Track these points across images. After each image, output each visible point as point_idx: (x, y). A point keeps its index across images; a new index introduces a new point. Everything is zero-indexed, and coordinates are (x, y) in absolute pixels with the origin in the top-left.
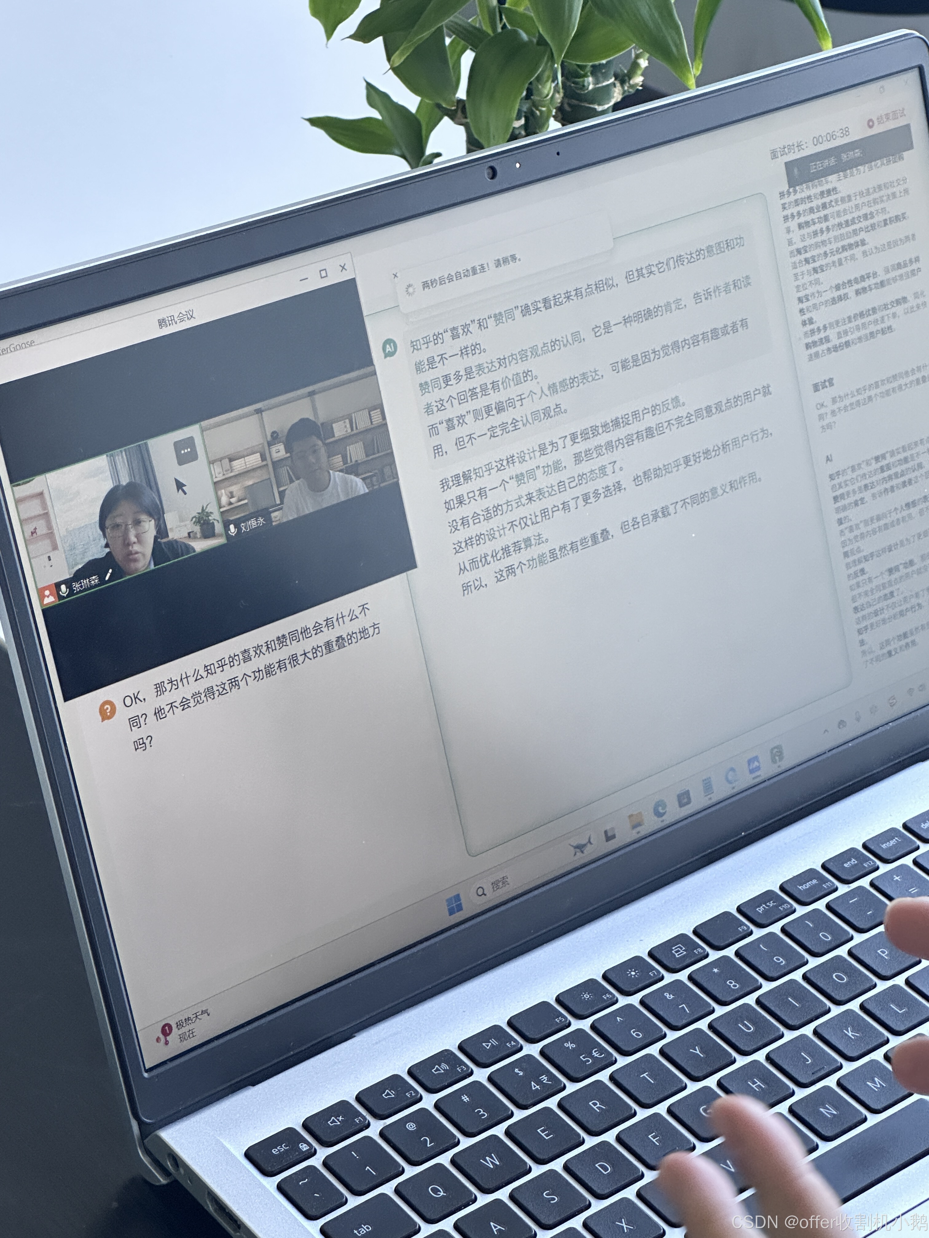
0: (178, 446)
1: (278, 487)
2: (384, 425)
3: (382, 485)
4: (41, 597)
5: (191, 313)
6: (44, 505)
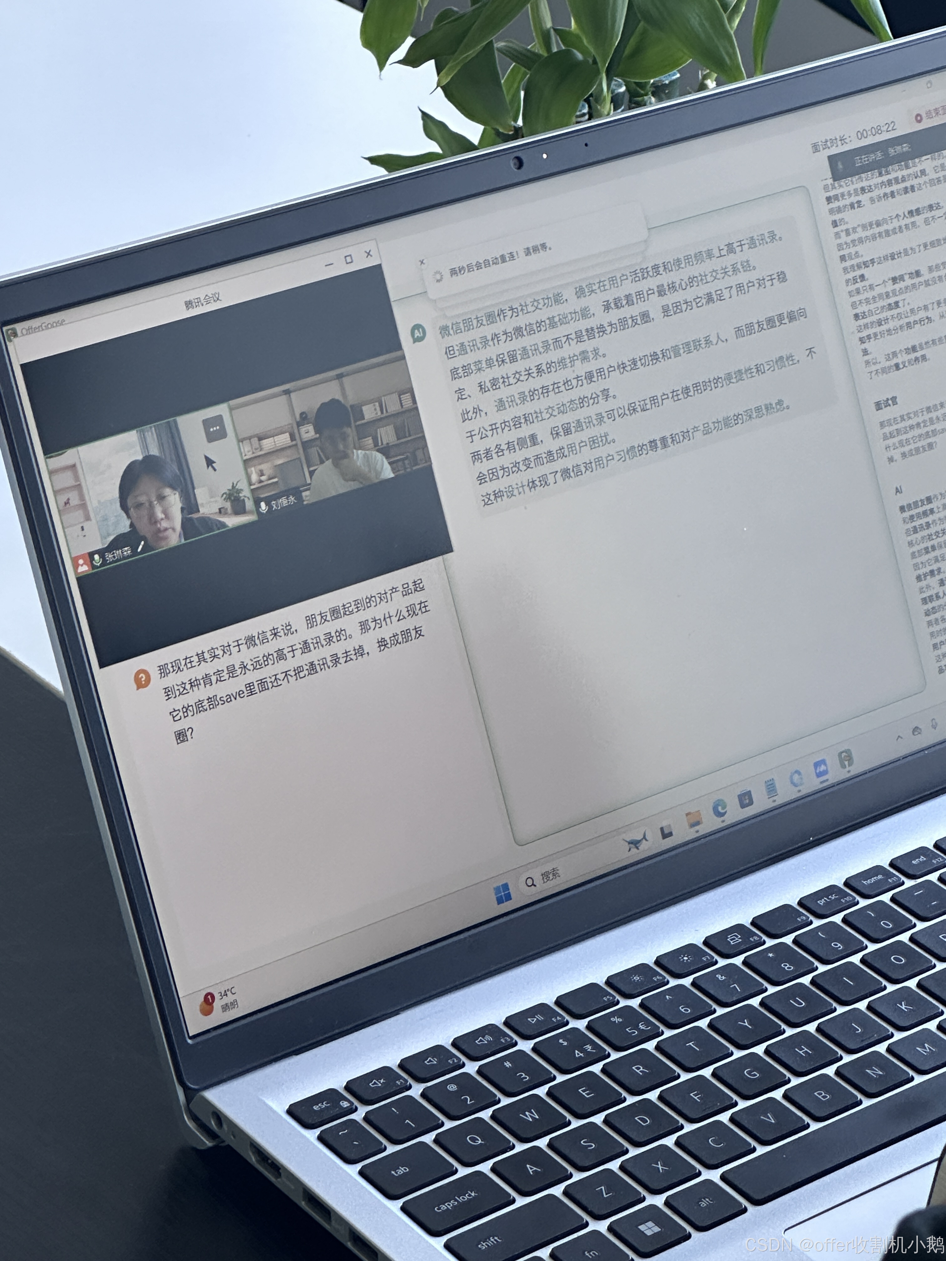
0: (207, 423)
1: (309, 467)
2: (415, 409)
3: (414, 468)
4: (76, 566)
5: (217, 295)
6: (77, 478)
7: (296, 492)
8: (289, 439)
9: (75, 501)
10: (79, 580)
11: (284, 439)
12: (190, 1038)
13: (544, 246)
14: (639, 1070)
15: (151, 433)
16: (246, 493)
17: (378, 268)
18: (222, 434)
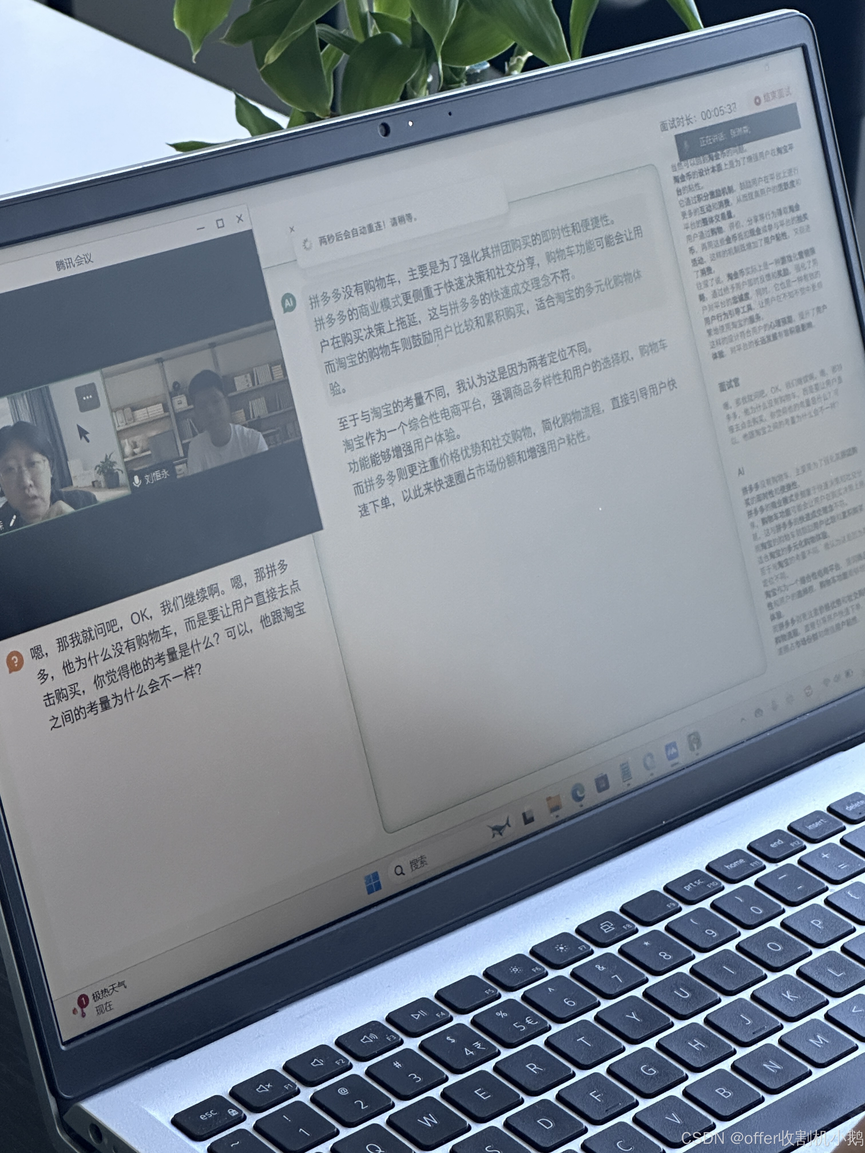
0: (80, 392)
1: (181, 440)
2: (285, 382)
3: (285, 442)
5: (89, 257)
7: (169, 465)
8: (162, 410)
11: (157, 410)
12: (64, 1044)
13: (409, 216)
14: (534, 1068)
15: (23, 402)
16: (119, 466)
17: (249, 235)
18: (95, 404)
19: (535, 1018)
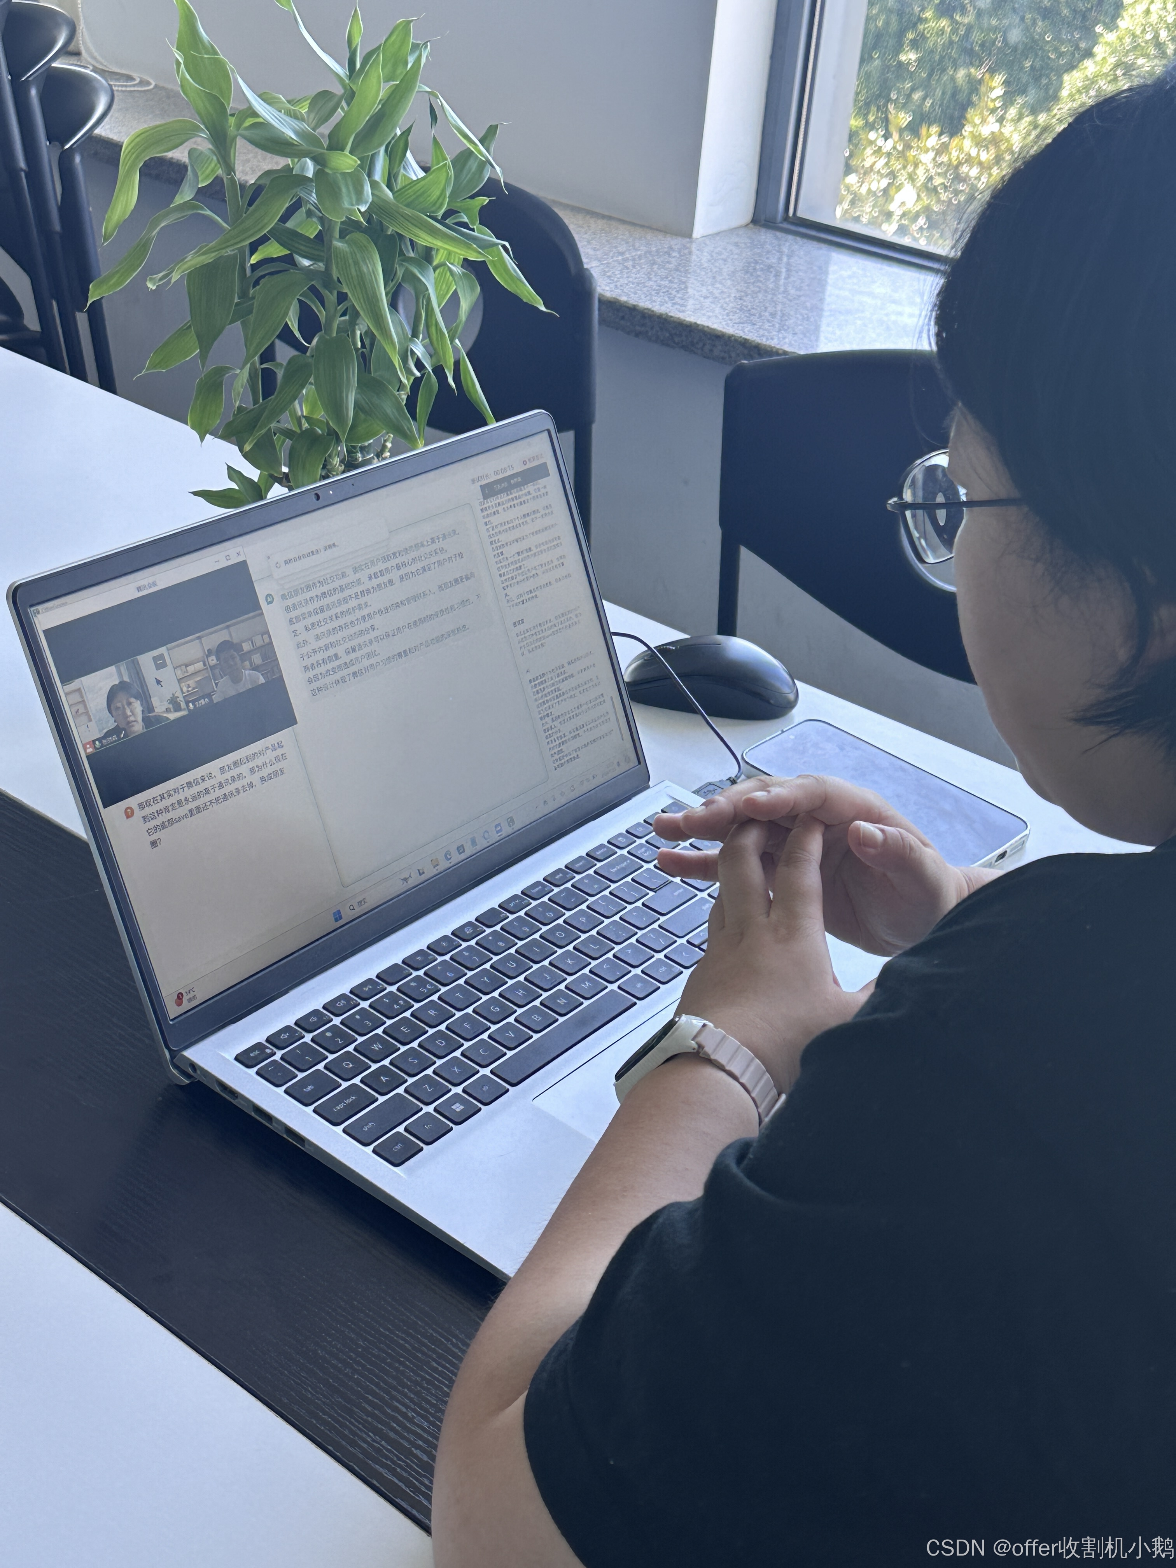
0: (155, 659)
1: (215, 681)
2: (271, 643)
4: (85, 749)
5: (156, 583)
6: (82, 697)
7: (209, 696)
8: (203, 665)
9: (82, 710)
10: (88, 757)
11: (199, 666)
12: (171, 1020)
13: (334, 545)
14: (432, 1013)
15: (123, 666)
16: (181, 699)
17: (244, 563)
18: (164, 665)
19: (432, 984)
